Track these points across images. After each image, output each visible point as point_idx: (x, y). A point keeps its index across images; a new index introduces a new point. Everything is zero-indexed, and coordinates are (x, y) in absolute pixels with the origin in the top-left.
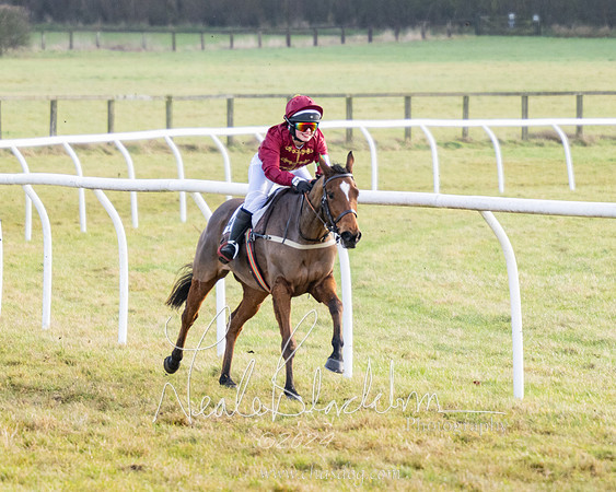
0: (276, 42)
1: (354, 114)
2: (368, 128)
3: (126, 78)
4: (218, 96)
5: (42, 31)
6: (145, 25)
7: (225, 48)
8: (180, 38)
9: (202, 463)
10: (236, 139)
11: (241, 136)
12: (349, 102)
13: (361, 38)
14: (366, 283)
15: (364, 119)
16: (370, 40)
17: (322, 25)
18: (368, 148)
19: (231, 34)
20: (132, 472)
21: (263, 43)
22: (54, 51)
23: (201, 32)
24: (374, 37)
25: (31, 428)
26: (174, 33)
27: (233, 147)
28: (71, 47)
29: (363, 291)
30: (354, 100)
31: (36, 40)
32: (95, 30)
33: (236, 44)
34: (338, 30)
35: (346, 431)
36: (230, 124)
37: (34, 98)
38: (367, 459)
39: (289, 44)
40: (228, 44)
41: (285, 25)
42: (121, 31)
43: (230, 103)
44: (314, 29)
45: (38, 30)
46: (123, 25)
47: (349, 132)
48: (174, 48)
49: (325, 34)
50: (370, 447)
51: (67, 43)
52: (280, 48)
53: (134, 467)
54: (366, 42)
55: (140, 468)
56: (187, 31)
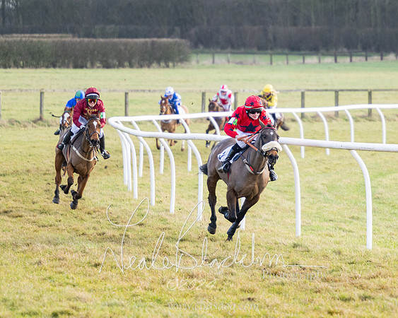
0: (329, 60)
1: (373, 101)
2: (381, 109)
3: (244, 80)
4: (296, 90)
5: (197, 53)
6: (255, 50)
7: (300, 63)
8: (275, 58)
9: (287, 296)
10: (306, 114)
11: (309, 113)
12: (370, 94)
13: (376, 58)
14: (379, 196)
15: (378, 103)
16: (382, 59)
17: (355, 50)
18: (380, 120)
19: (304, 55)
20: (248, 302)
21: (322, 61)
22: (203, 65)
23: (287, 54)
24: (384, 58)
25: (192, 277)
26: (271, 55)
27: (305, 119)
28: (213, 62)
29: (378, 200)
30: (373, 93)
31: (194, 58)
32: (227, 53)
33: (306, 61)
34: (364, 53)
35: (369, 279)
36: (303, 106)
37: (193, 91)
38: (381, 295)
39: (336, 61)
40: (302, 61)
41: (334, 51)
42: (241, 53)
43: (303, 94)
44: (351, 53)
45: (195, 53)
46: (243, 50)
47: (370, 111)
48: (271, 63)
49: (356, 56)
50: (382, 288)
51: (211, 60)
52: (331, 63)
53: (249, 299)
54: (380, 60)
55: (253, 299)
56: (279, 54)
